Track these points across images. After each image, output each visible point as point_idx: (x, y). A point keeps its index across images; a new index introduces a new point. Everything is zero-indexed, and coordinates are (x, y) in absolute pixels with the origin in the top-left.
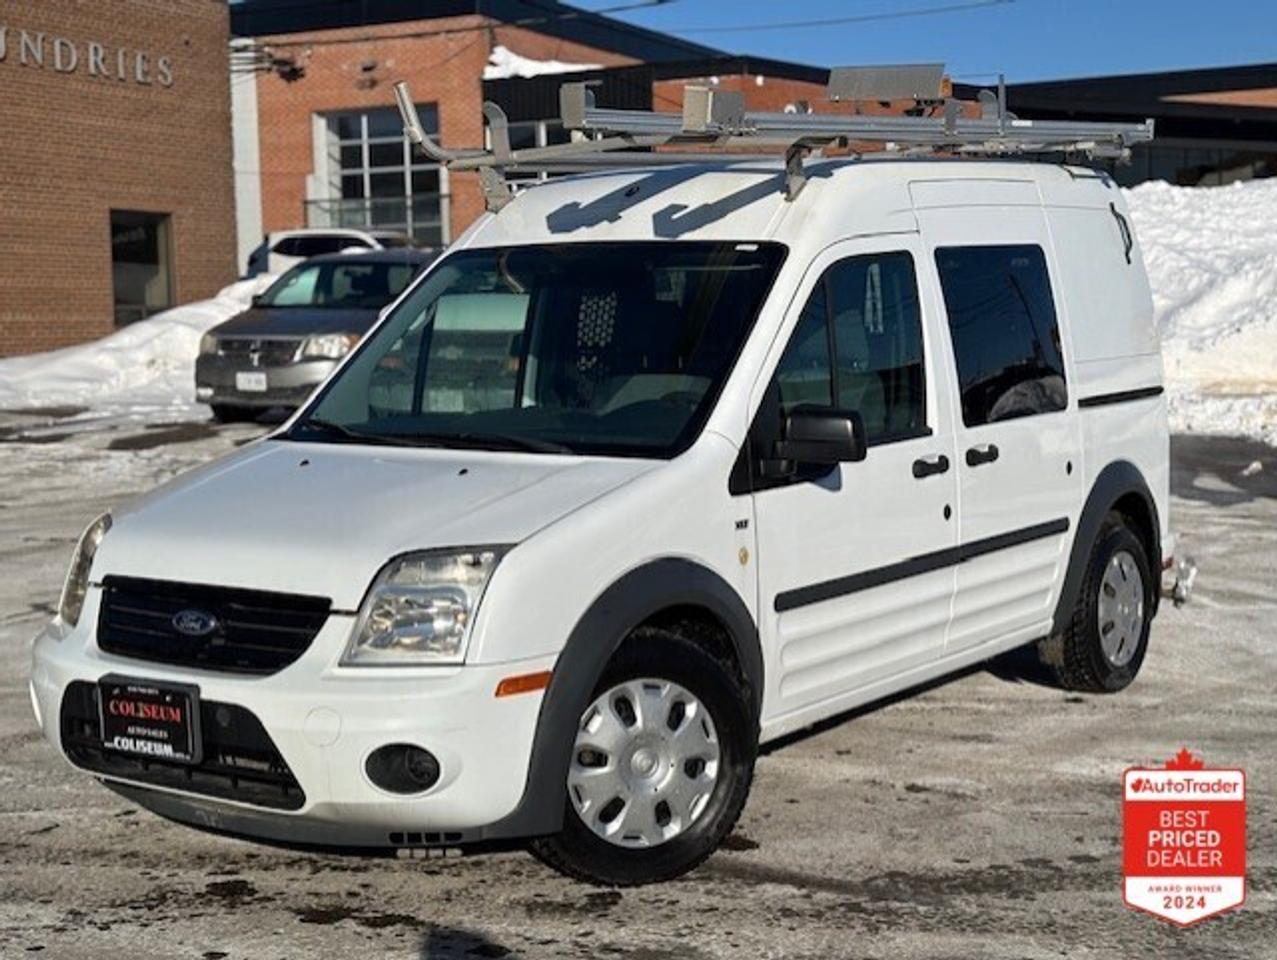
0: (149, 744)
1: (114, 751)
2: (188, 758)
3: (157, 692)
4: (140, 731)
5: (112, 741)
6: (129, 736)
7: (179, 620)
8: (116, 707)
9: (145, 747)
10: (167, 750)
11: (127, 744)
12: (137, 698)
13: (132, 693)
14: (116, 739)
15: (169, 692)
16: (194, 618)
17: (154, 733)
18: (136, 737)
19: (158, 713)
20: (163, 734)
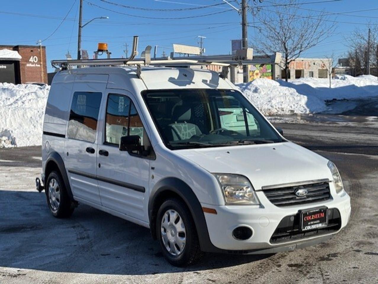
0: (315, 225)
1: (305, 231)
3: (319, 210)
4: (312, 223)
5: (305, 228)
6: (309, 225)
7: (298, 193)
8: (306, 219)
9: (314, 227)
10: (320, 225)
17: (316, 222)
19: (317, 216)
20: (318, 221)
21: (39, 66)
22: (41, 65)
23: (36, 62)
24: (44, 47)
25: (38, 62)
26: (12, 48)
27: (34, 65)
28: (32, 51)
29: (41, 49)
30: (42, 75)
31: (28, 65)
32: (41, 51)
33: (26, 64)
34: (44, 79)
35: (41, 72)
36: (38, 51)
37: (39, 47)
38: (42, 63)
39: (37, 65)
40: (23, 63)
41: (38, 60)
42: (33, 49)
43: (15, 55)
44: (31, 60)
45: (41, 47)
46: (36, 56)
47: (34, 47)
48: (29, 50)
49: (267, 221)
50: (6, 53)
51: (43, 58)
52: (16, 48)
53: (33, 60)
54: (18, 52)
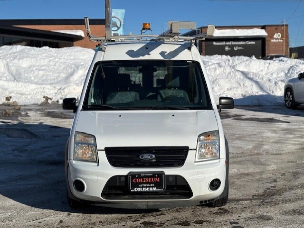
1: (135, 192)
2: (162, 190)
3: (152, 175)
5: (134, 189)
6: (140, 187)
7: (142, 157)
8: (135, 180)
9: (146, 189)
10: (155, 189)
11: (139, 189)
12: (143, 177)
13: (142, 176)
14: (135, 189)
15: (156, 174)
16: (148, 155)
17: (150, 185)
18: (142, 187)
19: (151, 180)
20: (153, 185)
21: (282, 41)
22: (283, 40)
23: (279, 38)
24: (287, 25)
25: (281, 38)
26: (260, 28)
27: (277, 41)
28: (276, 29)
29: (284, 27)
30: (284, 48)
31: (272, 41)
32: (284, 29)
33: (271, 40)
34: (285, 52)
35: (283, 45)
36: (281, 28)
37: (283, 25)
38: (284, 39)
39: (280, 41)
40: (268, 39)
41: (281, 36)
42: (277, 28)
43: (262, 33)
44: (276, 36)
45: (284, 25)
46: (279, 32)
47: (278, 25)
48: (274, 28)
49: (96, 178)
50: (255, 32)
51: (285, 34)
52: (263, 27)
53: (277, 36)
54: (266, 31)
